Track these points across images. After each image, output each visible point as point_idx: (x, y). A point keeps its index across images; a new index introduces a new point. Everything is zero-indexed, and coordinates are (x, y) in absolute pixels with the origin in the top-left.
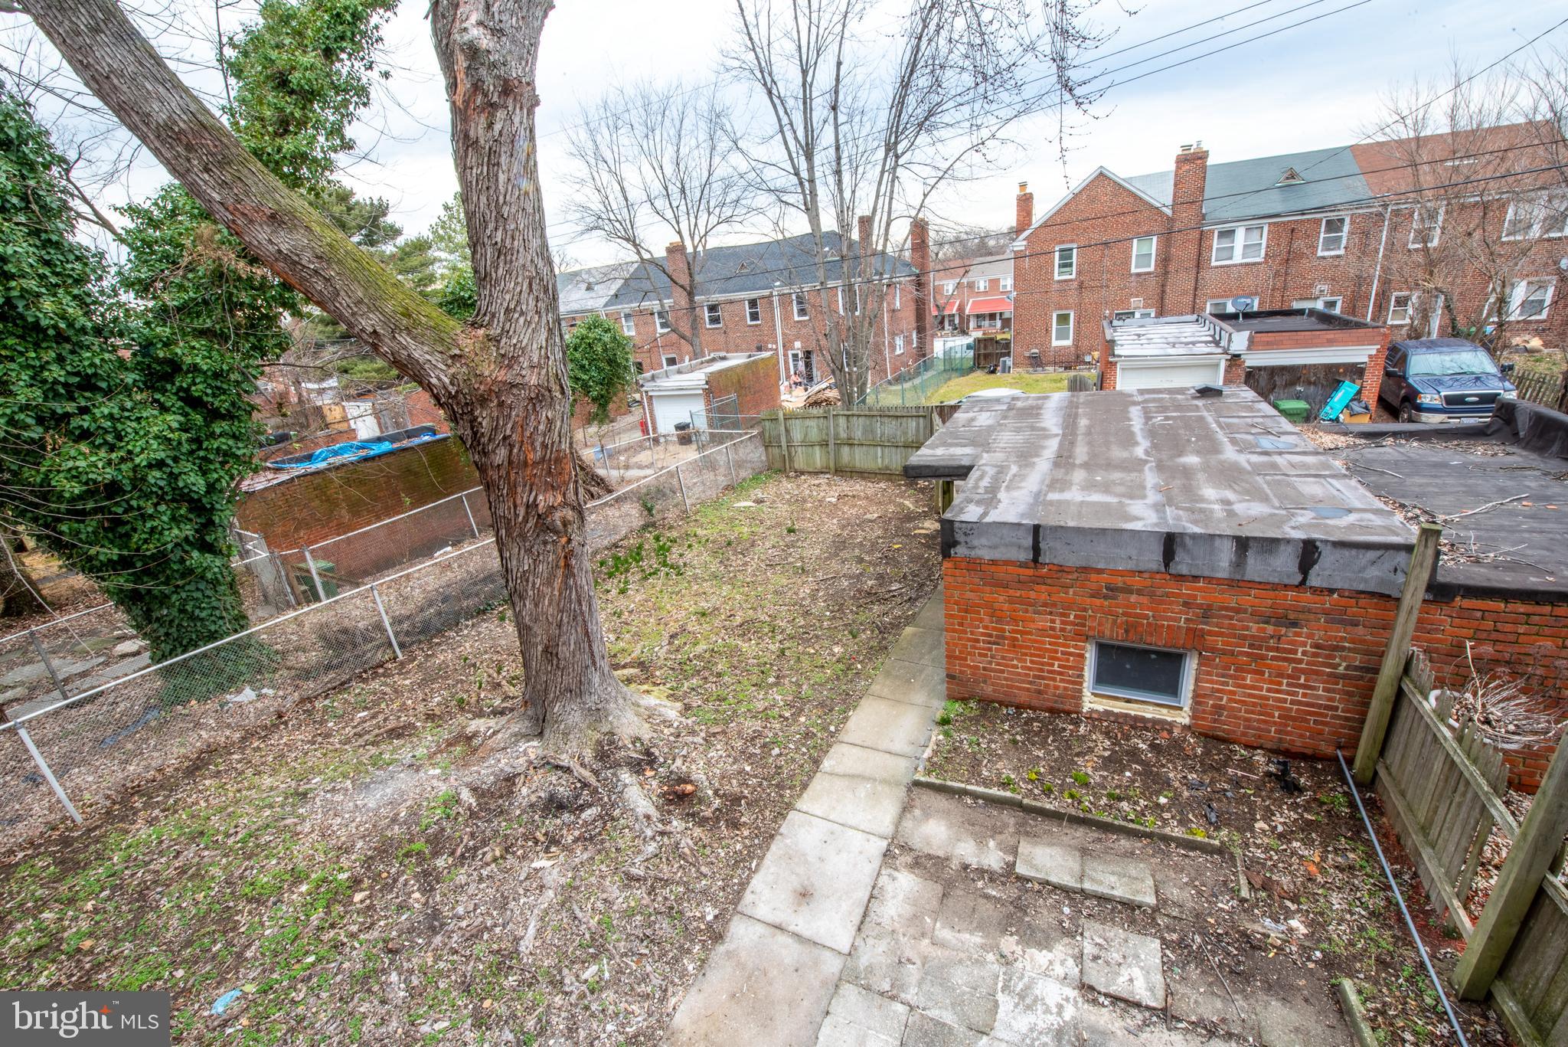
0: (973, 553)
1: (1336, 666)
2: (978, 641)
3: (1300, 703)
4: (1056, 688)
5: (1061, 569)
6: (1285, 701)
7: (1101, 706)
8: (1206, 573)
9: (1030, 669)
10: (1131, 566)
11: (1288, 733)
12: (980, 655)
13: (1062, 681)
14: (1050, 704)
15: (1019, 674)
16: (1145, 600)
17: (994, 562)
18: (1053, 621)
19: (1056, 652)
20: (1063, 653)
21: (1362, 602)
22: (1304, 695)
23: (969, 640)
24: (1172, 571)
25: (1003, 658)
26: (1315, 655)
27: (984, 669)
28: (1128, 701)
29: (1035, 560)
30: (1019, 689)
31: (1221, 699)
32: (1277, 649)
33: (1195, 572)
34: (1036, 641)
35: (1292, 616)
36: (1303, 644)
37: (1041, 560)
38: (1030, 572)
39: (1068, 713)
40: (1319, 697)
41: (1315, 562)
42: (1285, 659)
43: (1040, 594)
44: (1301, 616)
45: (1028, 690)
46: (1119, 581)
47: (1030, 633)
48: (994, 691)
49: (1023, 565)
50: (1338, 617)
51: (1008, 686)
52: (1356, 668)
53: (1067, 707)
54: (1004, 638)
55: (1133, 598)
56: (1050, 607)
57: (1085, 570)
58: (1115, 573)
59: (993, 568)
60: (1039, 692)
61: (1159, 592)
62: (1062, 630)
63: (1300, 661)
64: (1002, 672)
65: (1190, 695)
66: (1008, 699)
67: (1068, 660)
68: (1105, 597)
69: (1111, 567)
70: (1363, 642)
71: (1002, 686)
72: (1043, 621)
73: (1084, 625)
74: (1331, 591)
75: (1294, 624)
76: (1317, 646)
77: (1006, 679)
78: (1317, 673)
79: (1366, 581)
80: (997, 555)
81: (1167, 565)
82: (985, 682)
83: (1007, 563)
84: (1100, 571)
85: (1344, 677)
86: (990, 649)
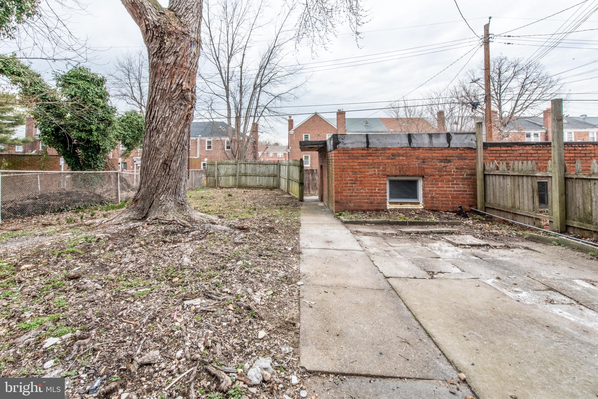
0: (345, 146)
1: (463, 175)
2: (347, 183)
3: (456, 191)
4: (378, 199)
5: (377, 150)
6: (451, 191)
7: (393, 207)
8: (422, 146)
9: (367, 193)
10: (399, 146)
11: (455, 204)
12: (349, 190)
13: (380, 196)
14: (375, 208)
15: (363, 196)
16: (404, 158)
17: (353, 149)
18: (375, 171)
19: (376, 183)
20: (379, 184)
21: (466, 152)
22: (457, 187)
23: (344, 184)
24: (412, 146)
25: (357, 190)
26: (457, 172)
27: (350, 196)
28: (401, 203)
29: (368, 147)
30: (364, 202)
31: (433, 194)
32: (446, 171)
33: (419, 146)
34: (369, 180)
35: (448, 158)
36: (452, 167)
37: (370, 146)
38: (366, 152)
39: (383, 210)
40: (461, 187)
41: (451, 139)
42: (449, 175)
43: (369, 160)
44: (451, 158)
45: (367, 203)
46: (395, 152)
47: (366, 177)
48: (354, 206)
49: (363, 149)
50: (461, 158)
51: (359, 202)
52: (469, 175)
53: (382, 208)
54: (357, 181)
55: (401, 158)
56: (373, 165)
57: (384, 149)
58: (394, 149)
59: (353, 152)
60: (371, 203)
61: (409, 155)
62: (378, 174)
63: (453, 175)
64: (357, 196)
65: (422, 196)
66: (360, 208)
67: (381, 187)
68: (392, 159)
69: (393, 147)
70: (469, 165)
71: (357, 202)
72: (371, 172)
73: (385, 171)
74: (457, 148)
75: (449, 161)
76: (457, 169)
77: (359, 199)
78: (459, 178)
79: (465, 144)
80: (355, 146)
81: (410, 144)
82: (350, 202)
83: (358, 149)
84: (390, 149)
85: (466, 179)
86: (352, 186)
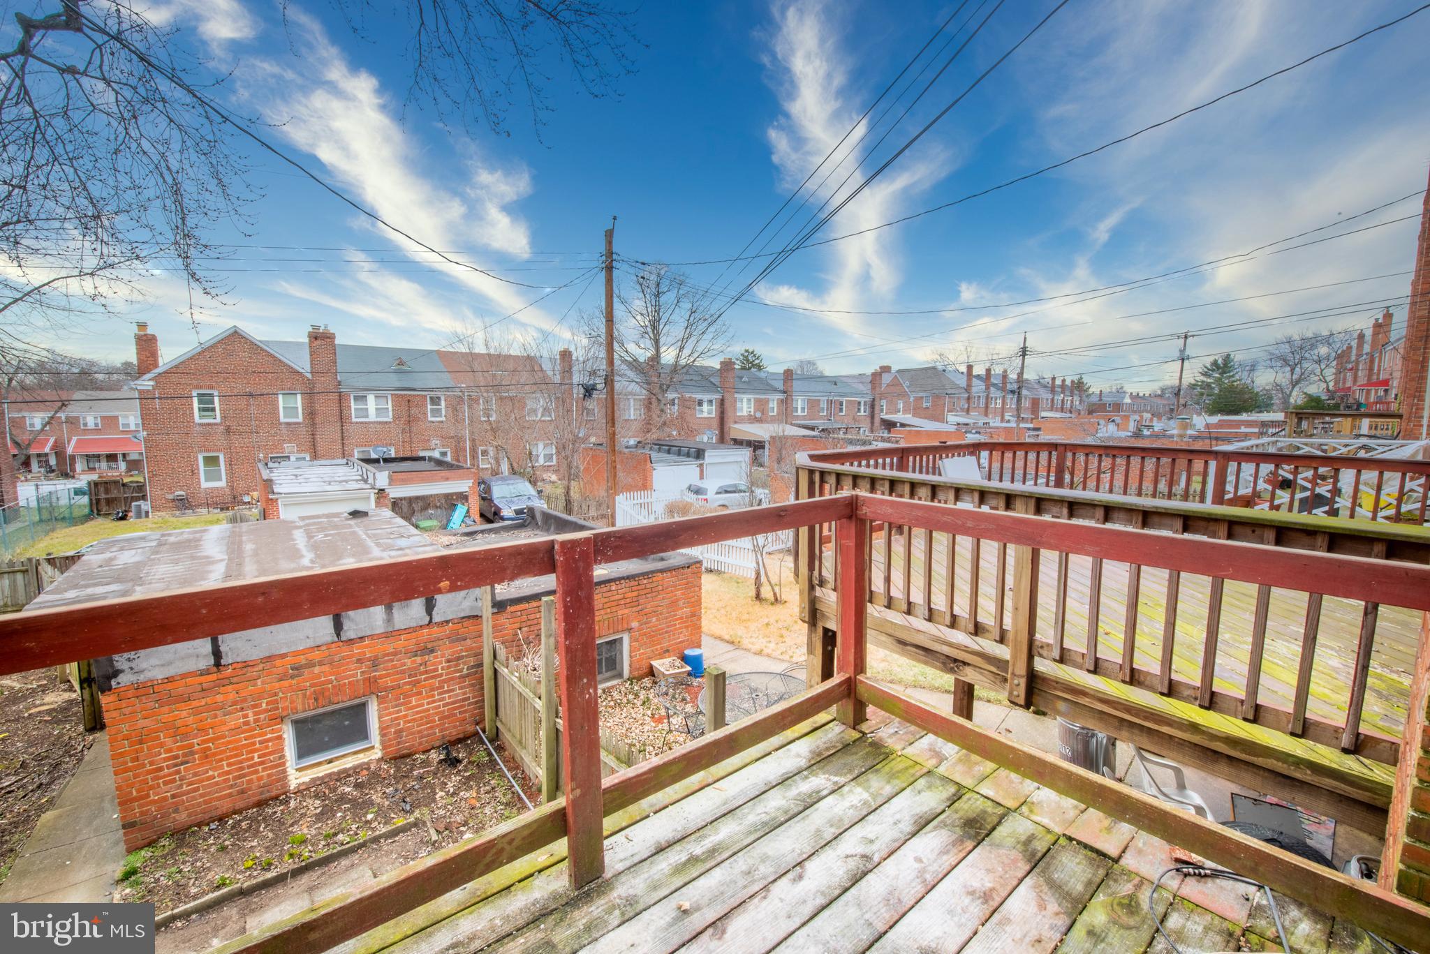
0: (142, 678)
1: (461, 671)
2: (161, 769)
3: (448, 704)
4: (260, 779)
5: (246, 665)
6: (439, 707)
7: (306, 777)
8: (369, 633)
9: (228, 773)
10: (310, 643)
11: (446, 729)
12: (165, 783)
13: (264, 770)
14: (255, 799)
15: (217, 784)
16: (326, 668)
17: (169, 680)
18: (245, 716)
19: (254, 744)
20: (260, 743)
21: (465, 624)
22: (449, 697)
23: (149, 772)
24: (343, 638)
25: (195, 774)
26: (449, 667)
27: (173, 796)
28: (330, 761)
29: (218, 664)
30: (219, 799)
31: (399, 724)
32: (426, 672)
33: (360, 635)
34: (230, 743)
35: (429, 645)
36: (439, 662)
37: (223, 662)
38: (214, 677)
39: (276, 798)
40: (457, 695)
41: (434, 606)
42: (433, 677)
43: (230, 693)
44: (435, 644)
45: (230, 795)
46: (302, 660)
47: (224, 737)
48: (189, 815)
49: (203, 673)
50: (456, 638)
51: (205, 802)
52: (473, 667)
53: (273, 794)
54: (192, 753)
55: (317, 670)
56: (239, 705)
57: (269, 659)
58: (297, 653)
59: (169, 686)
60: (243, 792)
61: (337, 658)
62: (256, 721)
63: (441, 675)
64: (197, 789)
65: (377, 732)
66: (207, 816)
67: (267, 747)
68: (292, 677)
69: (293, 649)
70: (471, 649)
71: (199, 805)
72: (235, 720)
73: (277, 709)
74: (447, 622)
75: (432, 651)
76: (449, 661)
77: (202, 796)
78: (452, 679)
79: (463, 610)
80: (171, 671)
81: (338, 635)
82: (176, 811)
83: (184, 676)
84: (283, 656)
85: (468, 675)
86: (178, 772)
